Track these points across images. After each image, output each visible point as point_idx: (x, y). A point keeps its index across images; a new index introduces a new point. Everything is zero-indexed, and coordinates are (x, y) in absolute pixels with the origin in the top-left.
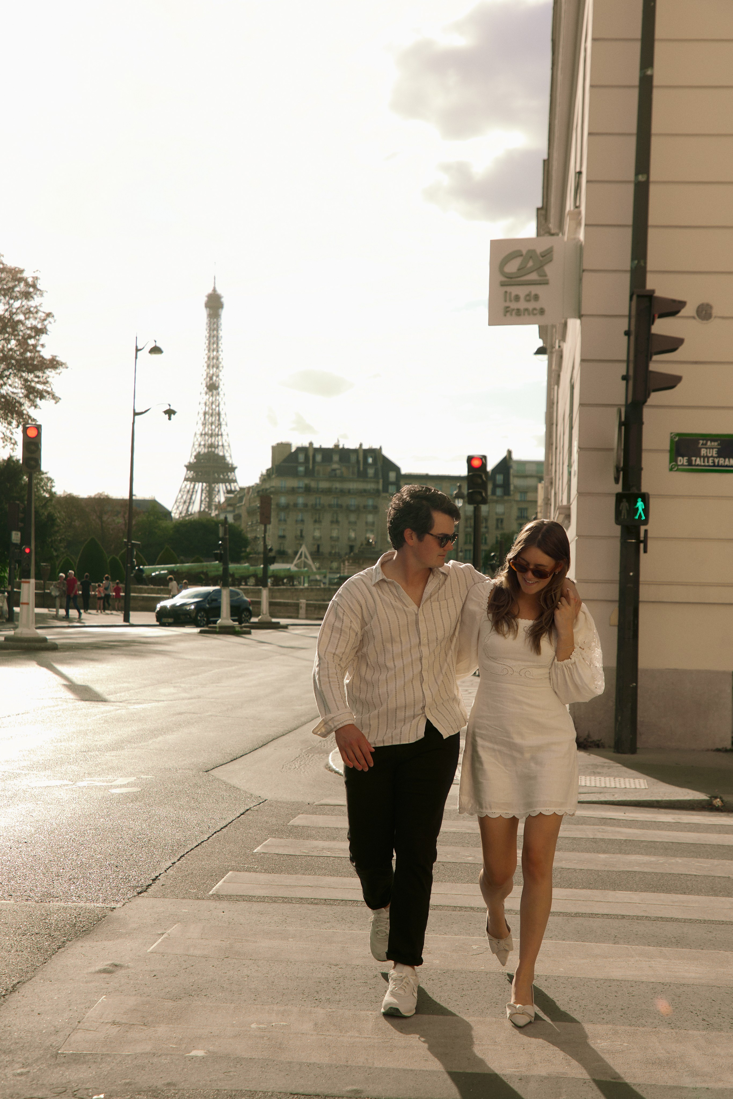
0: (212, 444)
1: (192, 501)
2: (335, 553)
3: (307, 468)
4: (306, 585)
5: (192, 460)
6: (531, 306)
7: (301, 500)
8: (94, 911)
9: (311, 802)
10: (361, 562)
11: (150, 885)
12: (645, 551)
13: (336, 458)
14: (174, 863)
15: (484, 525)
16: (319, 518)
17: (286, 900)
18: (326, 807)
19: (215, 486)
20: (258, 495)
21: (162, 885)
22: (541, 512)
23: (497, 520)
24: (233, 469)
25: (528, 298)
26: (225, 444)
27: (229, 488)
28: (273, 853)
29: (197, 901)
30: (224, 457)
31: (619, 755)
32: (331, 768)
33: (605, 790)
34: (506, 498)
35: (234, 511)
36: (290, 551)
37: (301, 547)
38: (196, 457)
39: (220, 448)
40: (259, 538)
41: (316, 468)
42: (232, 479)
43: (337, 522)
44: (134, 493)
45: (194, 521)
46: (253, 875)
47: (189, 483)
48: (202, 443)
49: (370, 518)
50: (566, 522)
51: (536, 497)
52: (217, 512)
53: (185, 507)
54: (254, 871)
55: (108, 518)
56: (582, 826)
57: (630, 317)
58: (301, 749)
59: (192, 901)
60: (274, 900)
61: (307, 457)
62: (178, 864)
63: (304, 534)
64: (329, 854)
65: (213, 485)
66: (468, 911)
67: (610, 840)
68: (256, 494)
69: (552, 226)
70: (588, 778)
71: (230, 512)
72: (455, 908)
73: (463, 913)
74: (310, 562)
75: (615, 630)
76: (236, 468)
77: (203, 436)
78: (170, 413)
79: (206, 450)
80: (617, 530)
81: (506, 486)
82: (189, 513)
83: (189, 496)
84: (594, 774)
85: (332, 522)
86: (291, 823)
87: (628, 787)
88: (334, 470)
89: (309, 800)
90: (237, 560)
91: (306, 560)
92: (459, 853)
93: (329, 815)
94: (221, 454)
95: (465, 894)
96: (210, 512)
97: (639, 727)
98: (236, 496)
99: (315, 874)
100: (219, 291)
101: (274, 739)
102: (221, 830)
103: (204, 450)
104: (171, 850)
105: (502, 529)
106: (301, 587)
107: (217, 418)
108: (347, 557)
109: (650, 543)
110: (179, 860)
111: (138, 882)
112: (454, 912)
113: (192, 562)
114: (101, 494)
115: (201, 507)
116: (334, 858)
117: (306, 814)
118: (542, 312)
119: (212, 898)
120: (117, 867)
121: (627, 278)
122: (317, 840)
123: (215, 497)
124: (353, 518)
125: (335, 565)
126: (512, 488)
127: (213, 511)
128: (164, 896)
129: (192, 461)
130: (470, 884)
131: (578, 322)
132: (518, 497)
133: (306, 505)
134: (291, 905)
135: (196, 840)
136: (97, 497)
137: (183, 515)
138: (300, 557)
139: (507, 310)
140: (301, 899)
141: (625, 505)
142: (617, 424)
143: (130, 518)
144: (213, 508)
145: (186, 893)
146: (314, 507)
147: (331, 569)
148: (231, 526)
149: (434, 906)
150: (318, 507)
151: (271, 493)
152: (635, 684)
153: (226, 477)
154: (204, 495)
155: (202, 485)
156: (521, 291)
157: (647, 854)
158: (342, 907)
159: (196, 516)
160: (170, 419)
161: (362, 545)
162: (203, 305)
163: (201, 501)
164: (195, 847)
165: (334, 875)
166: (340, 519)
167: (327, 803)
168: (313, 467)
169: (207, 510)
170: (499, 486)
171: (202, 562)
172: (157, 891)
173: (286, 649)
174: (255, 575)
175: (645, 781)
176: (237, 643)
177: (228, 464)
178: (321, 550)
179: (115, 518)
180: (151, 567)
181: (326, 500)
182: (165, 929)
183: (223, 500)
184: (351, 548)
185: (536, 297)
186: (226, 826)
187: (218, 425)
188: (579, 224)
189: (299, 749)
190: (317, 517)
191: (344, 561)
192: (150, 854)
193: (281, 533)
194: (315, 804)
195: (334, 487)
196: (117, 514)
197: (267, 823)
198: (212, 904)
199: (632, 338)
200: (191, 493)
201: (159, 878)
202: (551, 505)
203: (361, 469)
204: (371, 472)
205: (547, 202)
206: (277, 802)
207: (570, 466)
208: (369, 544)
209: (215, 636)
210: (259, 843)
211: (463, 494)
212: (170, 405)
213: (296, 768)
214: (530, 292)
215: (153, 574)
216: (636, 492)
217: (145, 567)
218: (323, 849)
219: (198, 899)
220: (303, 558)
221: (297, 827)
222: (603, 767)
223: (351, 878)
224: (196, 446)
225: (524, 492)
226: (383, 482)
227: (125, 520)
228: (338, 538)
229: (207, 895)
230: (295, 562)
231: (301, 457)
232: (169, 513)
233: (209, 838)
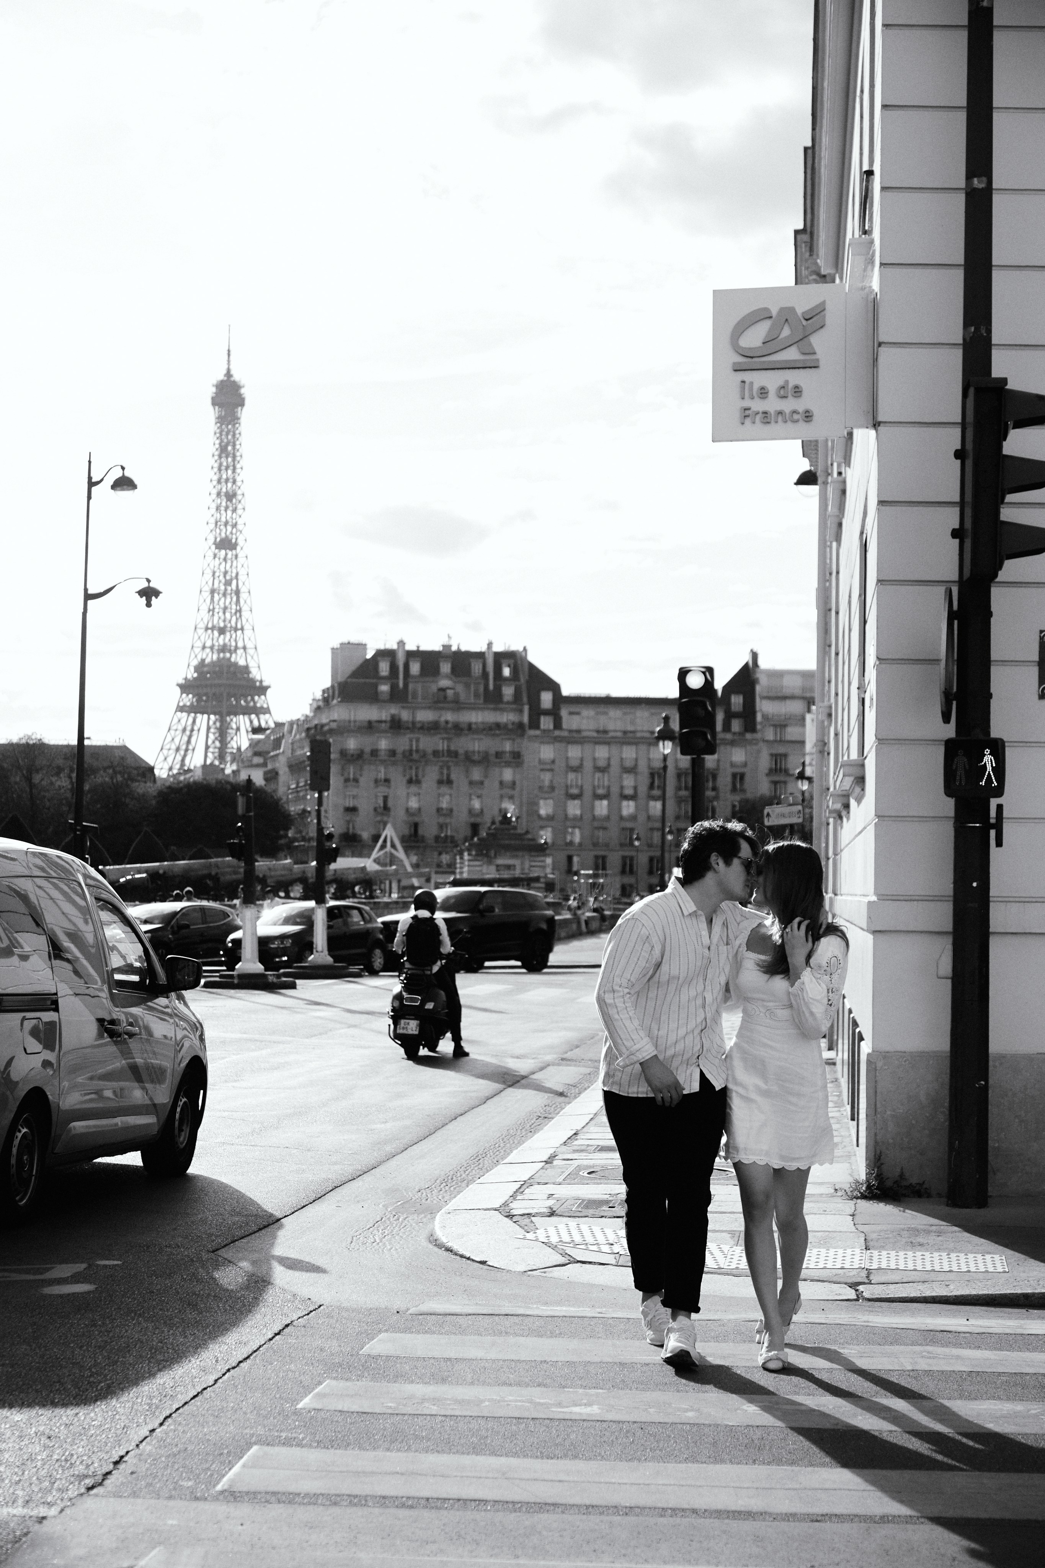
0: (225, 645)
1: (191, 747)
2: (446, 836)
3: (394, 687)
4: (395, 896)
5: (192, 674)
6: (788, 405)
7: (383, 744)
8: (7, 1523)
9: (403, 1308)
10: (492, 853)
11: (109, 1473)
12: (999, 844)
13: (446, 668)
14: (153, 1431)
15: (710, 784)
16: (417, 776)
17: (357, 1501)
18: (429, 1317)
19: (232, 720)
20: (307, 736)
21: (132, 1473)
22: (810, 764)
23: (734, 776)
24: (262, 690)
25: (782, 392)
26: (249, 645)
27: (256, 723)
28: (333, 1408)
29: (195, 1504)
30: (246, 669)
31: (956, 1211)
32: (438, 1242)
33: (933, 1276)
34: (748, 736)
35: (265, 765)
36: (365, 835)
37: (384, 829)
38: (197, 669)
39: (240, 652)
40: (309, 812)
41: (411, 686)
42: (262, 707)
43: (449, 782)
44: (86, 734)
45: (195, 783)
46: (296, 1452)
47: (185, 714)
48: (209, 644)
49: (508, 774)
50: (858, 790)
51: (804, 734)
52: (234, 767)
53: (179, 758)
54: (298, 1445)
55: (42, 779)
56: (892, 1347)
57: (964, 425)
58: (384, 1206)
59: (186, 1503)
60: (334, 1500)
61: (394, 667)
62: (160, 1432)
63: (390, 804)
64: (434, 1410)
65: (228, 719)
66: (688, 1517)
67: (943, 1372)
68: (303, 735)
69: (824, 263)
70: (901, 1254)
71: (258, 766)
72: (663, 1512)
73: (678, 1520)
74: (401, 854)
75: (947, 987)
76: (267, 687)
77: (209, 631)
78: (149, 594)
79: (215, 657)
80: (948, 806)
81: (748, 714)
82: (186, 768)
83: (185, 739)
84: (913, 1246)
85: (440, 782)
86: (366, 1350)
87: (973, 1269)
88: (443, 690)
89: (398, 1303)
90: (272, 852)
91: (393, 851)
92: (670, 1404)
93: (434, 1333)
94: (242, 662)
95: (682, 1483)
96: (222, 766)
97: (991, 1158)
98: (268, 737)
99: (409, 1449)
100: (237, 376)
101: (336, 1187)
102: (238, 1365)
103: (210, 657)
104: (148, 1404)
105: (743, 791)
106: (386, 900)
107: (234, 599)
108: (467, 844)
109: (1007, 828)
110: (161, 1424)
111: (88, 1466)
112: (662, 1519)
113: (190, 859)
114: (29, 737)
115: (206, 756)
116: (443, 1418)
117: (393, 1332)
118: (808, 416)
119: (221, 1497)
120: (49, 1438)
121: (956, 357)
122: (412, 1382)
123: (232, 739)
124: (476, 774)
125: (445, 858)
126: (759, 718)
127: (228, 765)
128: (135, 1494)
129: (189, 677)
130: (690, 1465)
131: (872, 433)
132: (770, 735)
133: (392, 753)
134: (365, 1508)
135: (194, 1386)
136: (24, 741)
137: (175, 771)
138: (383, 847)
139: (746, 414)
140: (384, 1497)
141: (961, 761)
142: (945, 615)
143: (80, 780)
144: (228, 758)
145: (175, 1489)
146: (408, 755)
147: (439, 865)
148: (259, 791)
149: (626, 1507)
150: (415, 756)
151: (331, 731)
152: (983, 1083)
153: (252, 704)
154: (212, 737)
155: (209, 719)
156: (772, 380)
157: (1008, 1399)
158: (457, 1513)
159: (198, 775)
160: (149, 605)
161: (493, 823)
162: (209, 401)
163: (207, 747)
164: (192, 1399)
165: (443, 1452)
166: (453, 777)
167: (431, 1311)
168: (406, 685)
169: (217, 763)
170: (736, 715)
171: (208, 857)
172: (122, 1483)
173: (358, 1016)
174: (303, 880)
175: (1003, 1258)
176: (272, 1006)
177: (253, 681)
178: (421, 832)
179: (54, 779)
180: (117, 867)
181: (428, 743)
182: (136, 1558)
183: (245, 745)
184: (475, 828)
185: (797, 391)
186: (248, 1357)
187: (236, 611)
188: (872, 262)
189: (381, 1206)
190: (414, 774)
191: (461, 853)
192: (110, 1413)
193: (350, 803)
194: (410, 1312)
195: (443, 719)
196: (59, 770)
197: (321, 1350)
198: (222, 1509)
199: (969, 463)
200: (190, 732)
201: (125, 1459)
202: (829, 754)
203: (491, 687)
204: (508, 692)
205: (812, 220)
206: (340, 1308)
207: (862, 688)
208: (506, 820)
209: (232, 992)
210: (307, 1390)
211: (673, 732)
212: (149, 581)
213: (375, 1241)
214: (787, 382)
215: (122, 880)
216: (981, 737)
217: (108, 867)
218: (424, 1400)
219: (197, 1499)
220: (389, 847)
221: (376, 1358)
222: (928, 1232)
223: (474, 1456)
224: (197, 650)
225: (781, 725)
226: (530, 709)
227: (72, 783)
228: (451, 810)
229: (212, 1492)
230: (375, 854)
231: (384, 668)
232: (150, 770)
233: (216, 1381)
